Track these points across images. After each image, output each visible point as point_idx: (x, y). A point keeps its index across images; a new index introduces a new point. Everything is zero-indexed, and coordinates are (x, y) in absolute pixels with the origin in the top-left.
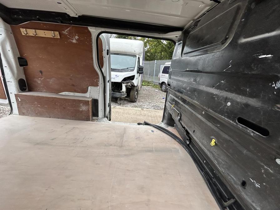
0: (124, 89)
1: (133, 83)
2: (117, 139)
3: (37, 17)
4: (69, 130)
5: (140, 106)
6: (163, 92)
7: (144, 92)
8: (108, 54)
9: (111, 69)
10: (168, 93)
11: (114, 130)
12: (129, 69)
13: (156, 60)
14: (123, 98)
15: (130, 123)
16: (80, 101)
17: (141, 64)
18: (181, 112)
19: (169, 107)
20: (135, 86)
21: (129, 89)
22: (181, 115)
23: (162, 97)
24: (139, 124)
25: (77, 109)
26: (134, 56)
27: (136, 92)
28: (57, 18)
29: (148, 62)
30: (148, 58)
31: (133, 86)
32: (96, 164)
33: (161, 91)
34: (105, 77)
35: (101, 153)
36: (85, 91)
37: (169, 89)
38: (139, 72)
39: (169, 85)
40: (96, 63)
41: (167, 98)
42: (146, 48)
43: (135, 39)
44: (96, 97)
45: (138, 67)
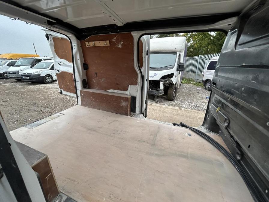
0: (162, 87)
1: (172, 81)
2: (150, 136)
3: (96, 31)
4: (111, 122)
5: (178, 105)
6: (207, 91)
7: (184, 91)
8: (147, 55)
9: (151, 68)
10: (213, 92)
11: (148, 127)
12: (168, 67)
13: (200, 56)
14: (160, 96)
15: (165, 122)
16: (121, 98)
17: (182, 61)
18: (230, 118)
19: (213, 110)
20: (174, 84)
21: (167, 88)
22: (229, 121)
23: (205, 97)
24: (174, 124)
25: (119, 104)
26: (175, 53)
27: (174, 91)
28: (108, 30)
29: (191, 58)
30: (190, 54)
31: (171, 84)
32: (129, 157)
33: (204, 90)
34: (144, 76)
35: (135, 147)
36: (126, 89)
37: (214, 88)
38: (179, 69)
39: (214, 84)
40: (136, 64)
41: (211, 99)
42: (189, 43)
43: (177, 36)
44: (134, 95)
45: (178, 65)
